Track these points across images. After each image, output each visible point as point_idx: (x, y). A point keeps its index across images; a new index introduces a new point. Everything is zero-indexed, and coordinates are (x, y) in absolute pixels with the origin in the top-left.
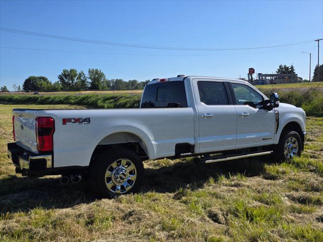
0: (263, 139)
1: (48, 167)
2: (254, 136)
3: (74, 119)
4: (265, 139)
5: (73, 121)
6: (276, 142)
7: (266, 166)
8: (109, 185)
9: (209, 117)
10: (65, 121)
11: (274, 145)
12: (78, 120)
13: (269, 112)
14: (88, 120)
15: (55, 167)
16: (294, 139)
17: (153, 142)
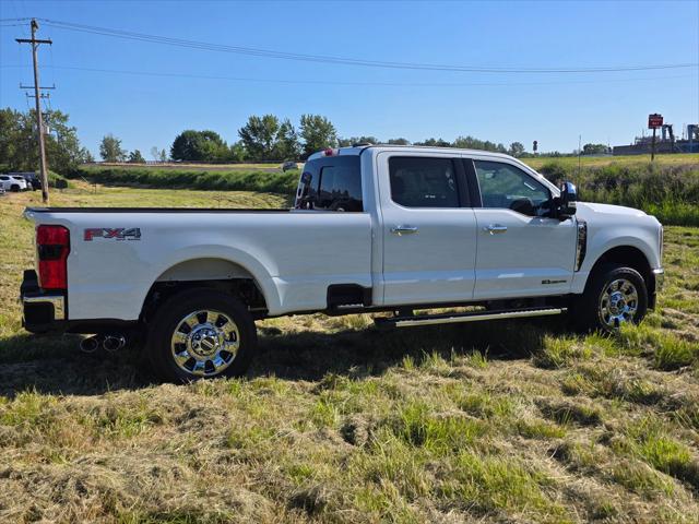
0: (544, 282)
1: (56, 318)
2: (520, 275)
3: (109, 230)
4: (549, 282)
5: (105, 233)
6: (579, 288)
7: (548, 340)
8: (181, 361)
9: (406, 230)
10: (90, 234)
11: (571, 295)
12: (114, 233)
13: (562, 223)
14: (135, 233)
15: (70, 318)
16: (627, 284)
17: (277, 280)
